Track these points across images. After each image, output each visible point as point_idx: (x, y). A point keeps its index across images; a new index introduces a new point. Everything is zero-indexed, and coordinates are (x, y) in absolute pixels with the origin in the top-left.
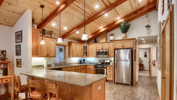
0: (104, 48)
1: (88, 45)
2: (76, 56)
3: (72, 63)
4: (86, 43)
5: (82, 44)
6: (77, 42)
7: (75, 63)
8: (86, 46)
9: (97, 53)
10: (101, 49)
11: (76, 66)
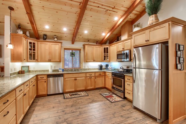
0: (125, 49)
1: (110, 47)
2: (93, 61)
3: (89, 69)
4: (107, 44)
5: (102, 46)
6: (95, 44)
7: (94, 69)
8: (107, 48)
9: (118, 55)
10: (122, 50)
11: (95, 72)
